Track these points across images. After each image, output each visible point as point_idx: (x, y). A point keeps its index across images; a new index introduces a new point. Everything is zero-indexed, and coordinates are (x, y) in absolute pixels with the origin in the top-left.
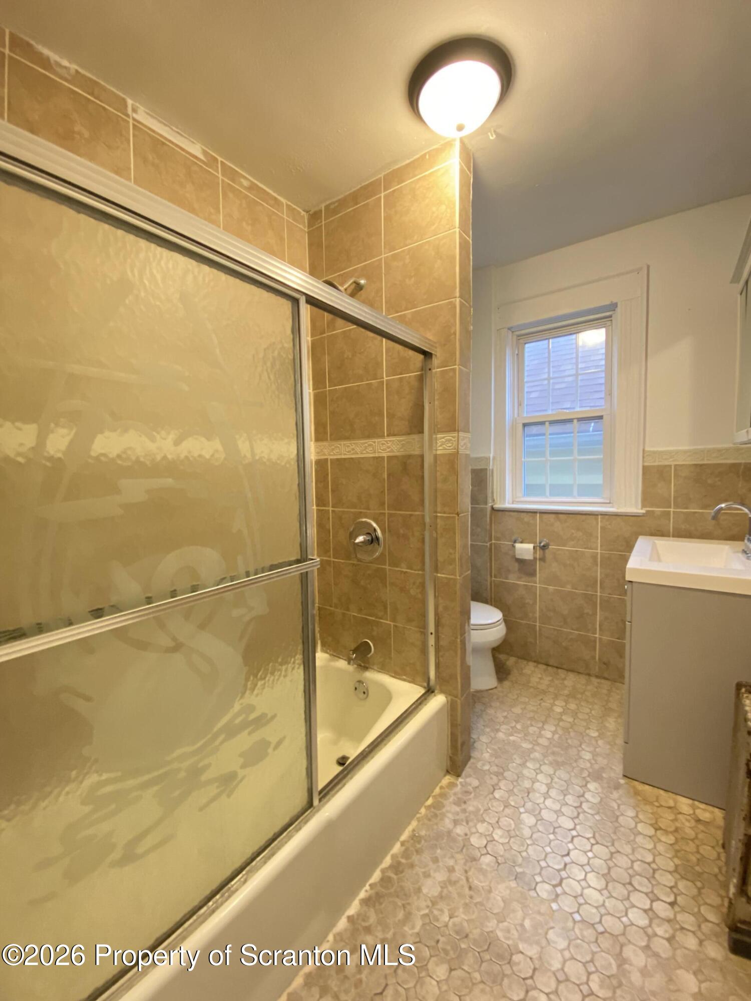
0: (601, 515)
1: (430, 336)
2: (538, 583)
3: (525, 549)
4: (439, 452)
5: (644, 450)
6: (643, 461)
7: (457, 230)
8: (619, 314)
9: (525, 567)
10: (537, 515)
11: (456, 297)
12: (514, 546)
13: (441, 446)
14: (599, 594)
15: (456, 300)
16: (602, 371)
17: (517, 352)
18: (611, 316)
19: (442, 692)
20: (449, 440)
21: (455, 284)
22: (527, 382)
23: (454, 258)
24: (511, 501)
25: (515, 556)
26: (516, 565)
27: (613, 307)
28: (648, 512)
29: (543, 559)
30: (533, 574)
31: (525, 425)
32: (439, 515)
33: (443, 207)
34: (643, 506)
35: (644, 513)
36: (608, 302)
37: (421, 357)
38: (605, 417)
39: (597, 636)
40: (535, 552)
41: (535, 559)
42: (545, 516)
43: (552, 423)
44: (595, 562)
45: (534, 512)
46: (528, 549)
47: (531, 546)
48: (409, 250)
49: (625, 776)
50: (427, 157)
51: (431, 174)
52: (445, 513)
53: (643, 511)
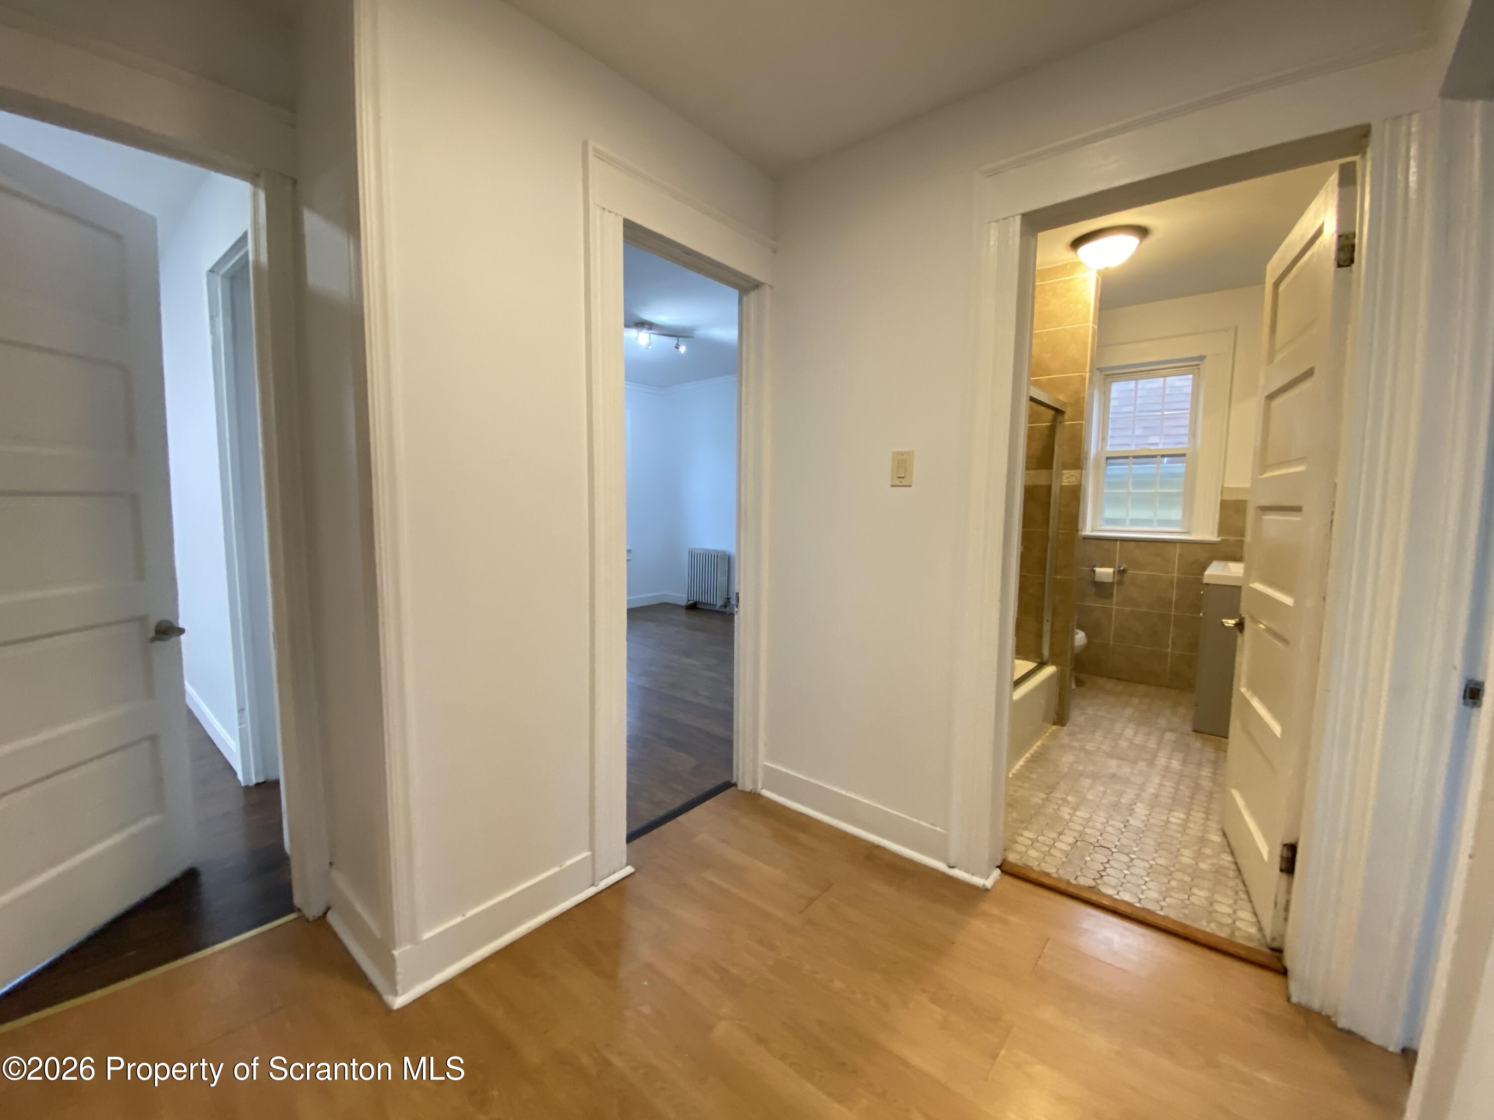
0: (1180, 542)
1: (1062, 397)
2: (1114, 605)
3: (1105, 572)
4: (1063, 484)
5: (1222, 487)
6: (1222, 496)
7: (1091, 324)
8: (1206, 366)
9: (1102, 589)
10: (1117, 543)
11: (1086, 372)
12: (1094, 571)
13: (1066, 479)
14: (1173, 613)
15: (1086, 375)
16: (1187, 413)
17: (1103, 390)
18: (1198, 365)
19: (1053, 664)
20: (1073, 476)
21: (1086, 362)
22: (1112, 418)
23: (1087, 343)
24: (1090, 530)
25: (1094, 579)
26: (1094, 589)
27: (1202, 358)
28: (1222, 540)
29: (1120, 583)
30: (1111, 596)
31: (1108, 458)
32: (1060, 531)
33: (1080, 306)
34: (1219, 535)
35: (1219, 541)
36: (1196, 355)
37: (1052, 412)
38: (1187, 455)
39: (1169, 650)
40: (1114, 577)
41: (1114, 581)
42: (1124, 543)
43: (1135, 457)
44: (1172, 584)
45: (1114, 540)
46: (1107, 574)
47: (1110, 570)
48: (1048, 332)
49: (1194, 731)
50: (1069, 266)
51: (1070, 280)
52: (1066, 530)
53: (1219, 539)
